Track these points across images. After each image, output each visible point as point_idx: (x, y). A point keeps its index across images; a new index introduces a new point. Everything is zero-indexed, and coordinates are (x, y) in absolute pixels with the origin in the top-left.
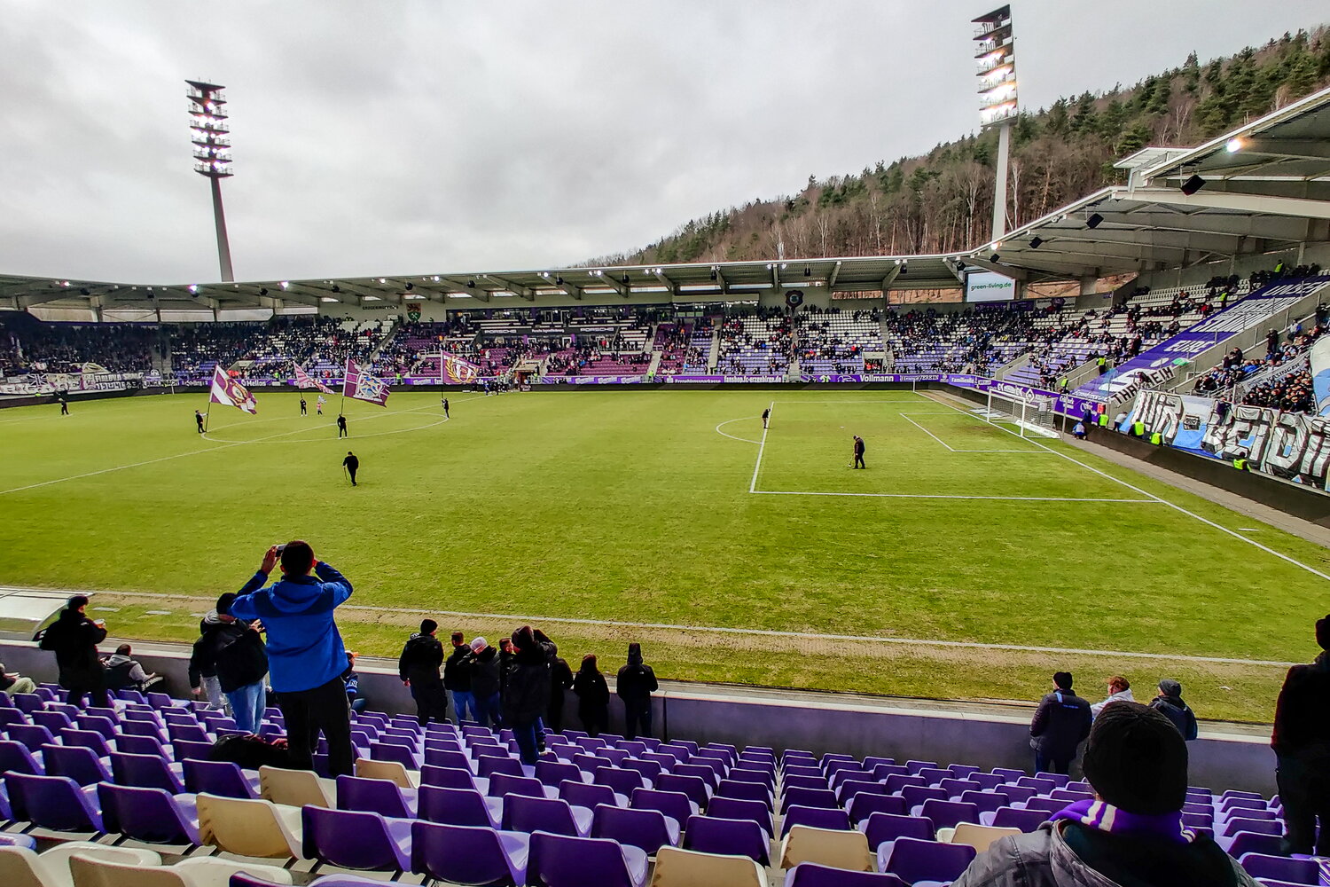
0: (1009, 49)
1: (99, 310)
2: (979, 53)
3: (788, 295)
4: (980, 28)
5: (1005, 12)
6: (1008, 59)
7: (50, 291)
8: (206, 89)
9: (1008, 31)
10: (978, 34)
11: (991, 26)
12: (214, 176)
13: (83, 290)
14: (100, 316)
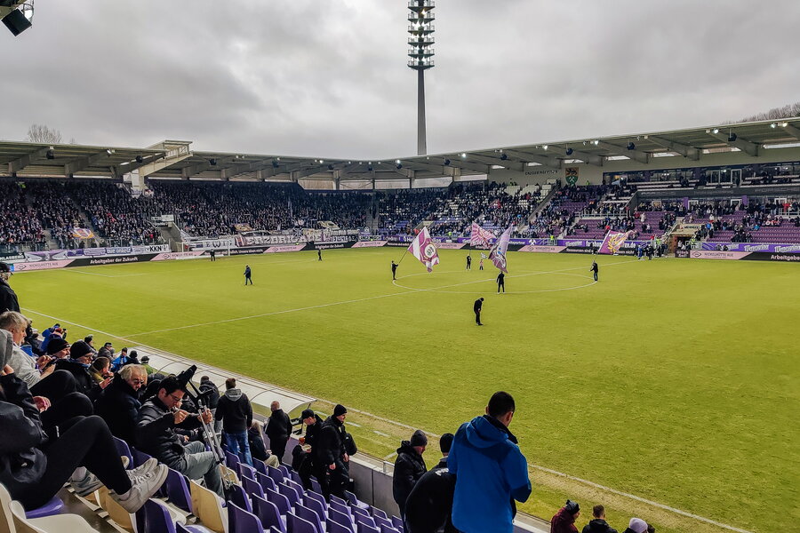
1: (338, 181)
7: (311, 167)
12: (421, 68)
13: (330, 166)
14: (338, 186)
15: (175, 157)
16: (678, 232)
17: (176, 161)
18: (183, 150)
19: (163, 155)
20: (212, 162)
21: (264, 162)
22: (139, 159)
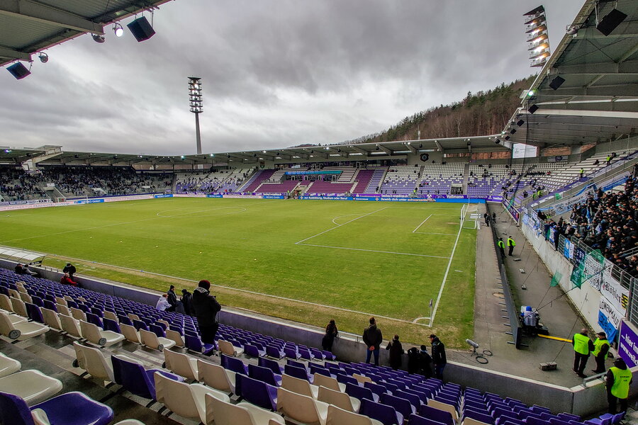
0: (545, 27)
1: (154, 165)
2: (528, 30)
3: (422, 155)
4: (528, 18)
5: (541, 9)
6: (544, 32)
7: (136, 159)
8: (195, 79)
9: (543, 18)
10: (527, 21)
11: (534, 17)
12: (197, 113)
13: (147, 159)
14: (155, 168)
15: (53, 154)
16: (297, 189)
17: (53, 156)
18: (57, 150)
19: (44, 153)
20: (76, 157)
21: (109, 157)
22: (29, 155)
